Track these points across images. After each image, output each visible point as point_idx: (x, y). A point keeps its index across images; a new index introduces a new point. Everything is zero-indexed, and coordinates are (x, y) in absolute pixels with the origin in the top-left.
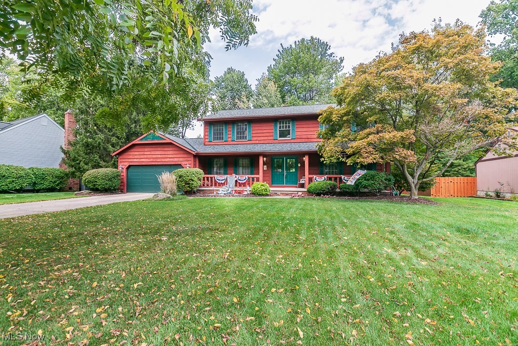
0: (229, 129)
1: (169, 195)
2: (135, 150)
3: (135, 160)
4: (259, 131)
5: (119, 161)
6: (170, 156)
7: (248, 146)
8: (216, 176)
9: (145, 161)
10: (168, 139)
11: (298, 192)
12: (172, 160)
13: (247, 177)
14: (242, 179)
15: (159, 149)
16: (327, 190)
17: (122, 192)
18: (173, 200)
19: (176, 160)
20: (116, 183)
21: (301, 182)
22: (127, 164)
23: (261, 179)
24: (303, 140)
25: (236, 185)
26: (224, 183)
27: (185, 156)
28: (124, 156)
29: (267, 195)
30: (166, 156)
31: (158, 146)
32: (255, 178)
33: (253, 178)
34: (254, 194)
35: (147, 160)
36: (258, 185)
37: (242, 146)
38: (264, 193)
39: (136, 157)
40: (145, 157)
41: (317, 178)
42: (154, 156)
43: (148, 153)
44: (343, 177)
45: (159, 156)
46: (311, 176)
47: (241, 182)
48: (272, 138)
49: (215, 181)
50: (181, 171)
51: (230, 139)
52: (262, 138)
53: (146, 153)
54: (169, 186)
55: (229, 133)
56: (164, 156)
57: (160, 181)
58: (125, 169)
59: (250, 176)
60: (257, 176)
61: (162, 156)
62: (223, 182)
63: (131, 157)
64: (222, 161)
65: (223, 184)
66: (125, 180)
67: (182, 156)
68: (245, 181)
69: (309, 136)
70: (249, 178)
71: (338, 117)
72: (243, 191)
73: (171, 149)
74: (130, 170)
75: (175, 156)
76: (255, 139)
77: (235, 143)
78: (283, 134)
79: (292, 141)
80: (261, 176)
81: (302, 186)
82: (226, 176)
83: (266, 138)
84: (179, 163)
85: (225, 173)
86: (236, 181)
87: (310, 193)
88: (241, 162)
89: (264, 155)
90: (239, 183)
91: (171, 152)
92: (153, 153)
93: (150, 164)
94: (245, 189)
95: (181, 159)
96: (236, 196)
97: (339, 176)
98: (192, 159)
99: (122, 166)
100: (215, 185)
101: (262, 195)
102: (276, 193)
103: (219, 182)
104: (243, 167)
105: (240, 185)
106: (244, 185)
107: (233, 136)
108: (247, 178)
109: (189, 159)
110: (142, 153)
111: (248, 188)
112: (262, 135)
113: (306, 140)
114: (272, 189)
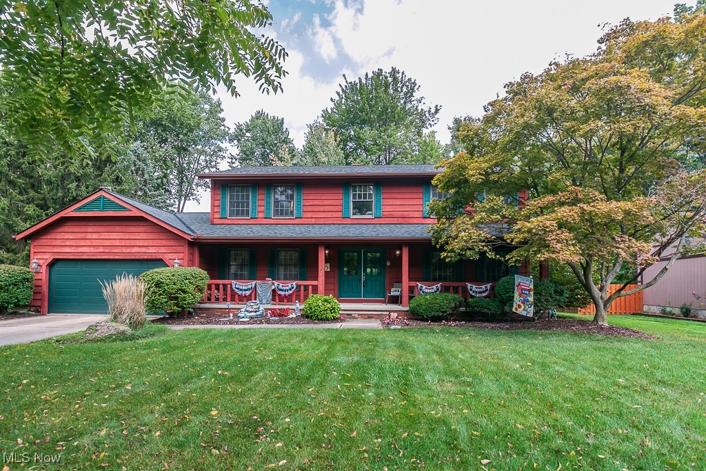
0: (260, 197)
1: (123, 328)
2: (66, 229)
3: (67, 250)
4: (316, 202)
5: (32, 251)
6: (140, 244)
7: (297, 228)
8: (234, 282)
9: (86, 251)
10: (135, 210)
11: (390, 311)
12: (143, 250)
13: (294, 284)
14: (284, 288)
15: (118, 229)
16: (450, 311)
17: (39, 312)
18: (132, 338)
19: (151, 250)
20: (23, 294)
21: (392, 294)
22: (50, 258)
23: (321, 288)
24: (395, 221)
25: (274, 299)
26: (250, 295)
27: (172, 243)
28: (45, 240)
29: (335, 320)
30: (132, 242)
31: (115, 223)
32: (310, 287)
33: (306, 287)
34: (308, 317)
35: (92, 250)
36: (318, 300)
37: (285, 227)
38: (330, 316)
39: (68, 243)
40: (88, 243)
41: (424, 287)
42: (107, 243)
43: (95, 236)
44: (469, 285)
45: (117, 243)
46: (413, 284)
47: (283, 293)
48: (340, 215)
49: (232, 290)
50: (160, 273)
51: (261, 215)
52: (322, 215)
53: (89, 236)
54: (128, 306)
55: (261, 203)
56: (128, 242)
57: (106, 292)
58: (44, 267)
59: (300, 282)
60: (314, 283)
61: (123, 243)
62: (248, 293)
63: (58, 243)
64: (246, 254)
65: (249, 298)
66: (45, 289)
67: (164, 242)
68: (290, 292)
69: (406, 213)
70: (298, 286)
71: (480, 174)
72: (286, 312)
73: (142, 229)
74: (56, 268)
75: (151, 242)
76: (309, 215)
77: (272, 221)
78: (361, 207)
79: (376, 221)
80: (321, 282)
81: (395, 300)
82: (254, 283)
83: (329, 215)
84: (159, 257)
85: (252, 278)
86: (274, 291)
87: (415, 315)
88: (282, 255)
89: (330, 244)
90: (279, 295)
91: (142, 236)
92: (104, 236)
93: (98, 257)
94: (291, 307)
95: (163, 250)
96: (275, 322)
97: (461, 284)
98: (186, 249)
99: (39, 261)
100: (233, 300)
101: (326, 320)
102: (351, 315)
103: (240, 293)
104: (286, 266)
105: (282, 299)
106: (289, 299)
107: (268, 208)
108: (295, 287)
109: (179, 249)
111: (298, 305)
112: (322, 209)
113: (401, 220)
114: (343, 306)
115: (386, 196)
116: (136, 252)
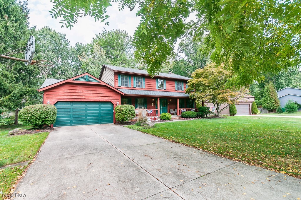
0: (132, 80)
2: (65, 87)
3: (66, 97)
4: (149, 83)
5: (45, 97)
12: (103, 98)
14: (149, 111)
15: (91, 89)
19: (106, 98)
22: (56, 101)
23: (159, 111)
24: (169, 91)
27: (116, 96)
30: (98, 95)
31: (91, 87)
34: (163, 119)
35: (79, 97)
40: (77, 94)
41: (182, 110)
42: (87, 95)
43: (80, 91)
44: (191, 109)
45: (91, 95)
46: (180, 109)
47: (149, 113)
48: (155, 88)
51: (132, 86)
52: (151, 88)
53: (77, 91)
55: (132, 82)
56: (96, 95)
59: (154, 109)
60: (157, 109)
61: (94, 95)
63: (61, 94)
67: (111, 95)
69: (171, 89)
73: (102, 90)
75: (106, 95)
76: (147, 87)
77: (136, 89)
80: (159, 109)
84: (110, 101)
88: (139, 100)
91: (102, 92)
92: (85, 92)
93: (82, 101)
95: (111, 98)
97: (190, 109)
99: (50, 102)
108: (152, 111)
109: (117, 98)
110: (74, 91)
111: (157, 116)
112: (150, 86)
115: (167, 83)
116: (100, 99)
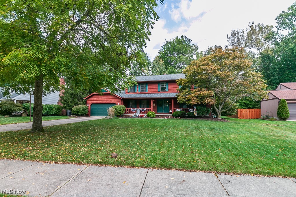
1: (111, 117)
2: (93, 97)
3: (95, 101)
4: (151, 88)
5: (87, 102)
6: (110, 100)
7: (146, 95)
8: (131, 108)
9: (99, 102)
10: (109, 92)
11: (169, 116)
12: (111, 101)
14: (143, 110)
16: (181, 115)
17: (89, 116)
18: (113, 119)
19: (113, 101)
20: (87, 111)
22: (91, 103)
23: (152, 110)
24: (172, 92)
25: (140, 113)
27: (117, 99)
28: (89, 99)
29: (154, 117)
30: (109, 99)
31: (105, 95)
33: (148, 110)
34: (148, 117)
35: (100, 101)
36: (150, 113)
37: (143, 95)
38: (153, 116)
39: (95, 100)
41: (178, 110)
42: (103, 100)
43: (101, 98)
44: (189, 109)
45: (105, 100)
46: (175, 109)
48: (157, 91)
49: (131, 111)
50: (116, 106)
53: (99, 98)
54: (112, 114)
55: (137, 88)
56: (108, 100)
57: (108, 111)
58: (90, 105)
59: (147, 109)
60: (150, 109)
62: (134, 111)
63: (93, 100)
64: (134, 101)
65: (135, 112)
66: (90, 110)
67: (116, 99)
69: (174, 90)
70: (146, 109)
71: (184, 84)
73: (111, 96)
74: (92, 106)
75: (113, 99)
76: (149, 91)
77: (140, 93)
78: (163, 89)
79: (167, 92)
80: (152, 108)
81: (171, 113)
83: (154, 91)
84: (114, 103)
85: (135, 108)
86: (141, 111)
87: (173, 116)
88: (143, 102)
89: (153, 99)
91: (111, 98)
92: (102, 98)
93: (101, 103)
94: (144, 115)
95: (115, 101)
96: (140, 118)
97: (187, 109)
98: (120, 101)
99: (88, 104)
100: (131, 113)
101: (152, 117)
102: (159, 117)
104: (144, 104)
105: (142, 113)
106: (144, 113)
107: (139, 90)
109: (119, 101)
110: (98, 98)
111: (146, 114)
112: (153, 89)
113: (173, 92)
114: (156, 115)
116: (109, 102)
